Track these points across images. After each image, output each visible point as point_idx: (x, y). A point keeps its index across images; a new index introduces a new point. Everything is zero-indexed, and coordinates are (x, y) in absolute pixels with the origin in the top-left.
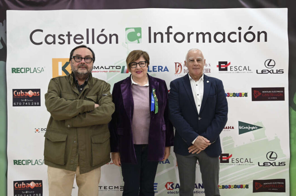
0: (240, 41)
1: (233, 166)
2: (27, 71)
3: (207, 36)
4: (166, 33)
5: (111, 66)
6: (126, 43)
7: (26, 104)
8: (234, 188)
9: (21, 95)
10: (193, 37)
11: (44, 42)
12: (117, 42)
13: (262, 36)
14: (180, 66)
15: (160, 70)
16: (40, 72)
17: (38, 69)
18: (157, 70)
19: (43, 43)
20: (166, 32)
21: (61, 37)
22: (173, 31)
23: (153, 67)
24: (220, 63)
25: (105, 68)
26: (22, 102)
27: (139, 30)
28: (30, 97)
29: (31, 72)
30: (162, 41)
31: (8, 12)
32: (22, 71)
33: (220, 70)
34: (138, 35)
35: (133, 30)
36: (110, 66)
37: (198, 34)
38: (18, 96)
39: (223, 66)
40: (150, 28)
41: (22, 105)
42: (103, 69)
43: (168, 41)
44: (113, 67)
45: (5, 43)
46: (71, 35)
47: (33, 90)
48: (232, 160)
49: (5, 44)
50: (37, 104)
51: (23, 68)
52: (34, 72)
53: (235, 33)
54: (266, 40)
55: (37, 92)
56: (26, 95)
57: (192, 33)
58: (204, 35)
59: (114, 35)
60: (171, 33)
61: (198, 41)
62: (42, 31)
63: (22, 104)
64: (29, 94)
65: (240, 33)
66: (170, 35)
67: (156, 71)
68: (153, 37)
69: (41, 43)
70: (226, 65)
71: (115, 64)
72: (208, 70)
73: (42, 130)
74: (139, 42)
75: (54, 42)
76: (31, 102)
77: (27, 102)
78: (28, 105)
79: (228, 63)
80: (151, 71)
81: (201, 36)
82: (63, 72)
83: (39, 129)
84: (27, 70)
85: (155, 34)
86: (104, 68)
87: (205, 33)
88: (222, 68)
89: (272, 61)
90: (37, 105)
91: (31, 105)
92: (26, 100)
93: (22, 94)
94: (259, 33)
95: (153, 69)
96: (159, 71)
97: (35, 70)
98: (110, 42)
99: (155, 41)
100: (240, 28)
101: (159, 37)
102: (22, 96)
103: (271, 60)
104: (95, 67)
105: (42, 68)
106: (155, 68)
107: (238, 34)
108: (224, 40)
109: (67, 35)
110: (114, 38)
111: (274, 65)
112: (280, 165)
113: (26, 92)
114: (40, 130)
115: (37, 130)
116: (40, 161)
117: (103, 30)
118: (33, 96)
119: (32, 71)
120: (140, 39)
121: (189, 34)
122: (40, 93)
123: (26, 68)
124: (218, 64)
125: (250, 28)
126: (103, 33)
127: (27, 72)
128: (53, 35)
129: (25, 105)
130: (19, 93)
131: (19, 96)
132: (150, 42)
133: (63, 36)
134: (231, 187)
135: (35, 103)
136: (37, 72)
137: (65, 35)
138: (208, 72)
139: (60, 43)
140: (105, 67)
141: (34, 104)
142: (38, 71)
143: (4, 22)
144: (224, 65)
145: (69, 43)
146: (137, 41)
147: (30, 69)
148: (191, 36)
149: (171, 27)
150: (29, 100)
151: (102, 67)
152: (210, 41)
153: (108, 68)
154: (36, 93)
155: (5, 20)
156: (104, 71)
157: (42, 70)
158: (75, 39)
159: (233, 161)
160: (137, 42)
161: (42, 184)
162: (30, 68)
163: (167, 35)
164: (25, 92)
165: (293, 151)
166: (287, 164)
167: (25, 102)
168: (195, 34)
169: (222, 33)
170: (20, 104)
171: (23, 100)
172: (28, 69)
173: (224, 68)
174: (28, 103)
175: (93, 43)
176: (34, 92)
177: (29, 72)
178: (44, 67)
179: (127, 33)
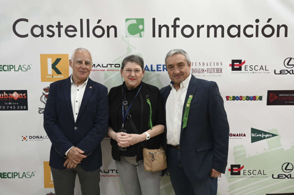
0: (257, 36)
2: (10, 69)
3: (219, 30)
4: (172, 26)
5: (109, 64)
7: (11, 107)
9: (5, 97)
10: (203, 31)
11: (30, 35)
15: (165, 70)
16: (27, 70)
17: (24, 66)
18: (162, 69)
20: (173, 24)
21: (51, 28)
24: (233, 61)
27: (141, 21)
28: (15, 99)
29: (15, 71)
30: (168, 36)
33: (234, 69)
34: (141, 27)
35: (135, 22)
37: (209, 27)
39: (237, 65)
40: (154, 20)
41: (6, 109)
42: (101, 67)
43: (175, 36)
46: (62, 27)
47: (19, 92)
50: (23, 107)
51: (6, 66)
52: (19, 70)
53: (252, 26)
54: (286, 35)
56: (10, 97)
57: (203, 26)
58: (216, 28)
59: (113, 27)
60: (178, 26)
61: (208, 36)
62: (27, 20)
63: (6, 107)
64: (14, 96)
65: (257, 26)
66: (177, 28)
67: (161, 71)
68: (157, 30)
69: (26, 36)
70: (240, 63)
72: (220, 70)
73: (31, 137)
74: (141, 36)
75: (42, 35)
76: (16, 106)
77: (12, 105)
78: (13, 109)
79: (242, 62)
81: (212, 30)
82: (54, 70)
83: (27, 136)
84: (10, 67)
85: (160, 27)
87: (217, 26)
88: (235, 67)
90: (23, 109)
91: (16, 109)
92: (10, 103)
93: (6, 95)
94: (279, 27)
96: (163, 70)
97: (20, 68)
99: (160, 36)
100: (257, 21)
101: (164, 30)
102: (6, 99)
103: (291, 59)
105: (29, 65)
106: (159, 67)
107: (255, 27)
108: (239, 35)
109: (57, 26)
114: (28, 138)
115: (25, 138)
118: (19, 98)
119: (17, 69)
120: (142, 33)
121: (199, 28)
122: (26, 95)
123: (10, 66)
125: (269, 20)
128: (40, 26)
129: (9, 109)
130: (1, 95)
131: (2, 99)
133: (53, 27)
135: (22, 107)
136: (22, 71)
137: (55, 26)
138: (220, 71)
139: (48, 36)
140: (102, 65)
141: (20, 108)
142: (23, 69)
145: (60, 36)
146: (138, 34)
147: (14, 67)
149: (178, 19)
150: (14, 104)
152: (223, 36)
153: (106, 66)
158: (66, 31)
160: (139, 36)
162: (15, 65)
164: (9, 94)
167: (10, 106)
168: (205, 28)
169: (237, 26)
170: (4, 107)
171: (7, 104)
172: (11, 67)
174: (13, 107)
176: (20, 94)
177: (13, 70)
178: (31, 65)
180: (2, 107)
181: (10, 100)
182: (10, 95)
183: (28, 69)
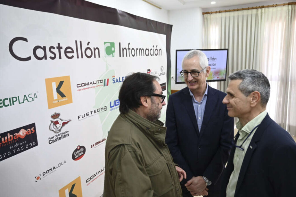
0: (153, 55)
2: (13, 102)
6: (105, 57)
7: (19, 150)
9: (10, 140)
10: (138, 52)
11: (33, 57)
12: (99, 57)
16: (33, 100)
17: (30, 96)
19: (31, 58)
20: (128, 47)
21: (52, 50)
23: (123, 77)
25: (94, 84)
26: (11, 150)
27: (112, 44)
28: (23, 138)
29: (20, 103)
30: (127, 56)
32: (6, 104)
34: (113, 49)
35: (109, 45)
36: (96, 80)
38: (4, 144)
40: (120, 43)
41: (13, 154)
44: (98, 81)
46: (61, 48)
47: (25, 128)
50: (33, 144)
51: (7, 99)
52: (25, 101)
53: (152, 49)
54: (161, 55)
55: (31, 129)
56: (16, 137)
57: (138, 49)
59: (97, 48)
60: (130, 49)
61: (140, 55)
62: (25, 40)
63: (12, 152)
64: (20, 135)
68: (122, 52)
69: (29, 59)
71: (99, 78)
73: (44, 174)
74: (113, 57)
75: (45, 57)
76: (24, 146)
77: (19, 147)
78: (21, 151)
79: (150, 70)
80: (121, 82)
81: (141, 51)
82: (58, 94)
83: (40, 175)
84: (13, 100)
85: (123, 50)
86: (93, 83)
87: (142, 49)
90: (33, 146)
91: (25, 149)
92: (16, 145)
93: (11, 137)
94: (159, 50)
97: (25, 98)
98: (95, 57)
99: (123, 55)
100: (153, 46)
103: (162, 67)
105: (35, 94)
108: (149, 54)
109: (57, 48)
110: (97, 52)
113: (16, 134)
114: (41, 177)
115: (38, 178)
117: (88, 43)
118: (27, 135)
119: (21, 101)
120: (114, 54)
122: (35, 129)
123: (13, 98)
125: (157, 46)
126: (89, 46)
127: (13, 104)
128: (43, 47)
129: (17, 153)
130: (4, 139)
131: (6, 143)
132: (120, 56)
135: (31, 145)
136: (28, 101)
137: (56, 48)
139: (51, 58)
140: (93, 82)
141: (29, 146)
142: (29, 99)
145: (60, 58)
146: (112, 54)
147: (17, 99)
150: (21, 144)
151: (91, 83)
152: (144, 55)
153: (96, 83)
154: (29, 130)
157: (35, 97)
158: (66, 52)
162: (18, 97)
163: (128, 50)
164: (14, 134)
167: (17, 148)
169: (148, 49)
170: (9, 153)
172: (15, 99)
174: (20, 149)
175: (82, 57)
176: (28, 130)
177: (16, 103)
178: (38, 92)
179: (105, 47)
180: (7, 154)
181: (16, 141)
182: (16, 135)
183: (34, 98)
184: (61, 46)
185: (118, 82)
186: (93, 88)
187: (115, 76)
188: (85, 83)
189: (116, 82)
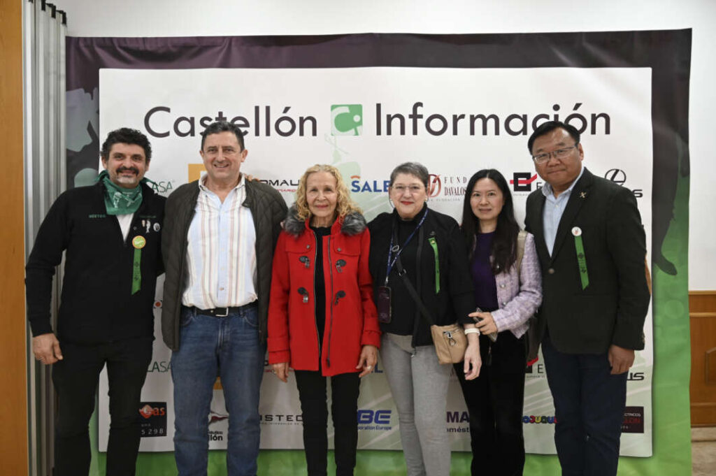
1: (541, 378)
3: (491, 123)
4: (410, 116)
6: (332, 135)
8: (542, 422)
10: (464, 125)
11: (173, 133)
12: (314, 133)
13: (601, 122)
14: (437, 182)
16: (165, 191)
17: (161, 185)
19: (171, 133)
20: (411, 113)
21: (206, 122)
22: (425, 112)
23: (385, 182)
24: (517, 176)
25: (292, 184)
27: (357, 109)
30: (403, 132)
31: (102, 72)
33: (517, 189)
34: (356, 118)
35: (346, 110)
37: (473, 119)
39: (522, 182)
40: (379, 106)
42: (288, 185)
43: (415, 132)
45: (96, 132)
48: (539, 368)
49: (96, 135)
53: (547, 117)
54: (608, 132)
57: (462, 116)
58: (485, 120)
59: (310, 118)
60: (421, 117)
61: (472, 133)
62: (168, 110)
65: (556, 117)
66: (419, 120)
68: (384, 123)
69: (167, 134)
70: (528, 179)
74: (357, 134)
75: (192, 132)
79: (532, 176)
80: (381, 191)
81: (479, 122)
83: (162, 301)
85: (390, 118)
86: (289, 183)
87: (487, 116)
88: (520, 185)
89: (619, 172)
94: (594, 118)
95: (385, 186)
97: (154, 187)
98: (302, 133)
99: (389, 132)
100: (556, 108)
101: (396, 123)
103: (617, 171)
104: (270, 181)
105: (169, 183)
108: (524, 131)
110: (308, 124)
111: (623, 180)
112: (634, 378)
115: (158, 304)
116: (163, 364)
117: (287, 109)
120: (358, 128)
121: (456, 119)
124: (512, 178)
125: (577, 106)
126: (288, 114)
128: (189, 118)
132: (379, 133)
134: (536, 421)
136: (158, 191)
140: (291, 181)
142: (160, 189)
143: (95, 91)
144: (525, 179)
146: (353, 130)
148: (460, 122)
149: (420, 104)
151: (285, 182)
152: (497, 133)
153: (297, 183)
155: (96, 89)
156: (289, 190)
157: (169, 187)
159: (540, 371)
160: (354, 133)
161: (165, 410)
163: (412, 120)
165: (659, 351)
166: (648, 376)
168: (467, 119)
169: (522, 116)
173: (525, 185)
175: (268, 133)
178: (173, 181)
179: (335, 115)
183: (167, 189)
184: (224, 116)
185: (370, 190)
186: (288, 192)
187: (362, 177)
188: (268, 180)
189: (363, 191)
